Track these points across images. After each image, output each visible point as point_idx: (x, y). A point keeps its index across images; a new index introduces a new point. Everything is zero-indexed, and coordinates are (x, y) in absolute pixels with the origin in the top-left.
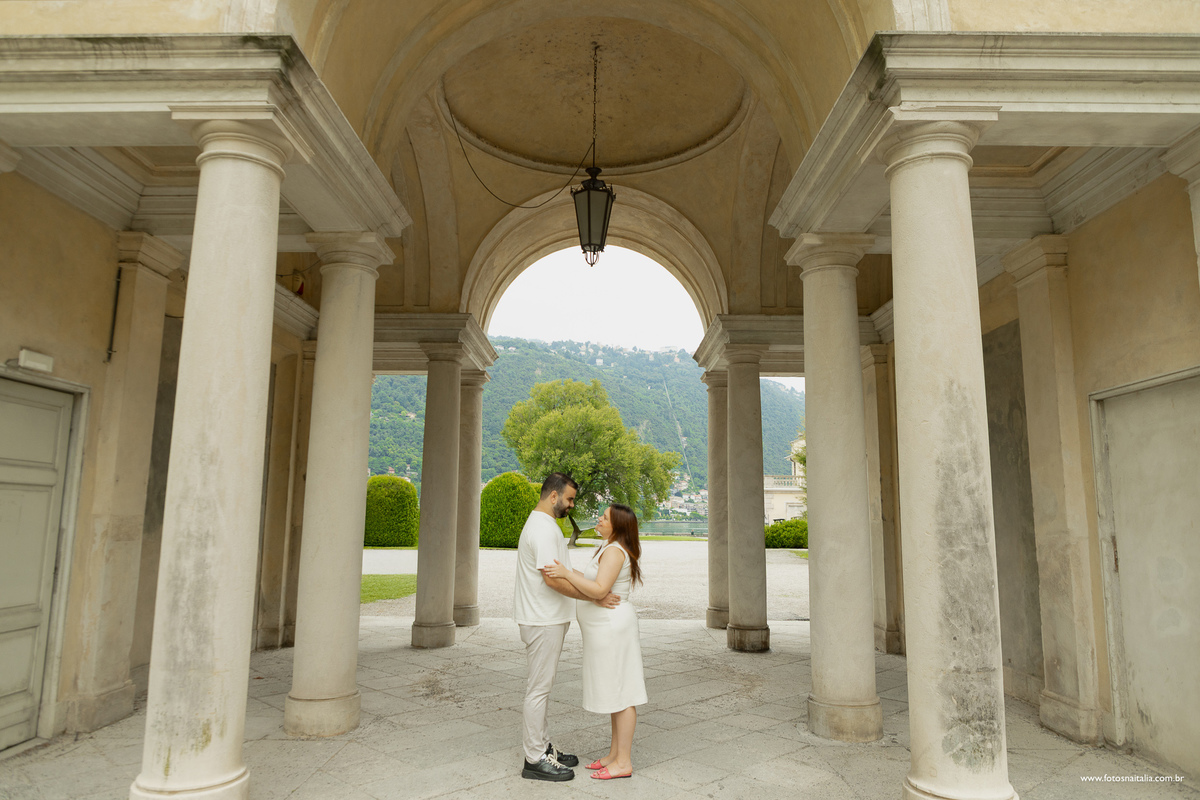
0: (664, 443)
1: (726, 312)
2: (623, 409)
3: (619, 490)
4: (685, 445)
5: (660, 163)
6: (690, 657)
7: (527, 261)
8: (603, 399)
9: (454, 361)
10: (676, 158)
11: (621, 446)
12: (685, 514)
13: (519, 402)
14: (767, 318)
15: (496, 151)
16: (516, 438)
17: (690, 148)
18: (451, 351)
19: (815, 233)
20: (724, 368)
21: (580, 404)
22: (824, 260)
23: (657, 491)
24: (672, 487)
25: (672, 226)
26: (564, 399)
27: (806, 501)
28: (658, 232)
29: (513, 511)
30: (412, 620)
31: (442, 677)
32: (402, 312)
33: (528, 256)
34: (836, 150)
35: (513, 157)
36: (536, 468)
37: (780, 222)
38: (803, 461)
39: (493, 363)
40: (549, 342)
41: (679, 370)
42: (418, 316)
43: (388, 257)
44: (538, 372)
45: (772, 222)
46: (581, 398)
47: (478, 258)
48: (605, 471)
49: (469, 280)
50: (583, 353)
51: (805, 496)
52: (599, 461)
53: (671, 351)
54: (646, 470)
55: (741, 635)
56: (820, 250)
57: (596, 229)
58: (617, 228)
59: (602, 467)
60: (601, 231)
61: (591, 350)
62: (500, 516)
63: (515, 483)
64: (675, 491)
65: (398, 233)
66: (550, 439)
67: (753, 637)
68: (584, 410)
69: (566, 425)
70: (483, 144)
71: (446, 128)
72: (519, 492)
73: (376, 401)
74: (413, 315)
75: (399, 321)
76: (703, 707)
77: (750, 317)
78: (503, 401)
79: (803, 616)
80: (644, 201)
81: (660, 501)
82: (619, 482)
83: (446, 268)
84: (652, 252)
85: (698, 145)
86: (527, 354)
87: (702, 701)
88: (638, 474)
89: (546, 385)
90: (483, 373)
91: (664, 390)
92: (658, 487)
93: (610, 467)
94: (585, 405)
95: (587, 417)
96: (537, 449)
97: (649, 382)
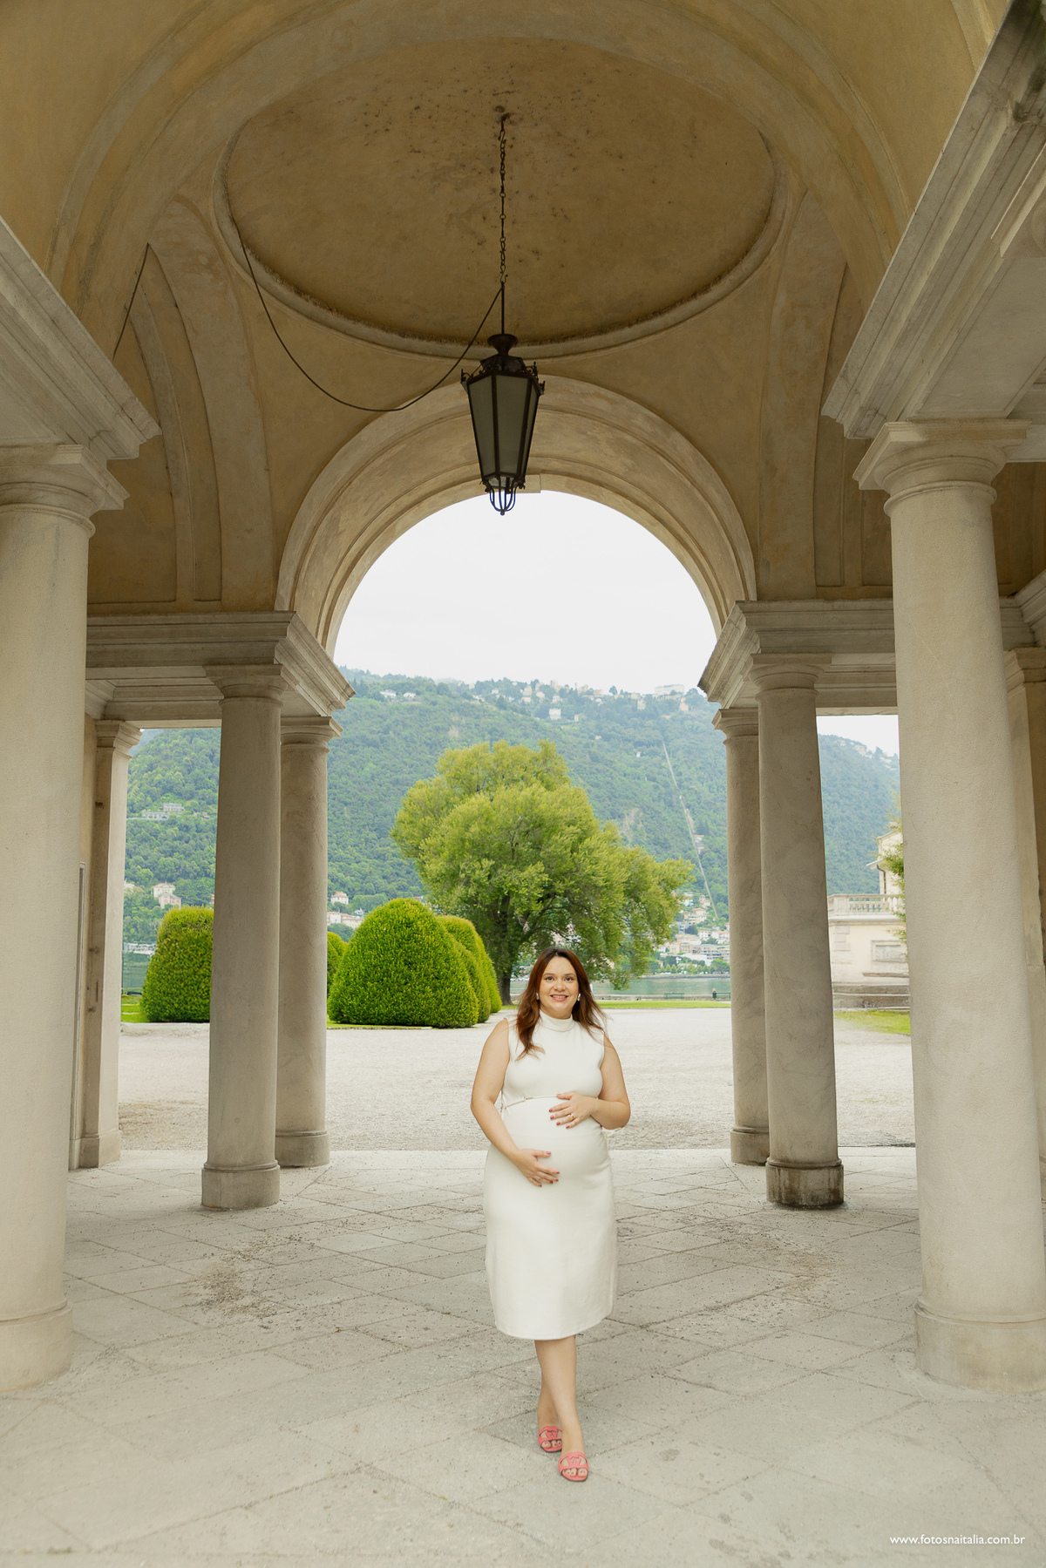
0: (665, 845)
1: (753, 596)
2: (595, 790)
3: (588, 924)
4: (701, 848)
5: (627, 332)
6: (700, 1221)
7: (400, 523)
8: (560, 774)
9: (266, 697)
10: (658, 322)
11: (591, 851)
12: (702, 963)
13: (420, 782)
14: (828, 605)
15: (332, 317)
16: (415, 842)
17: (682, 301)
18: (262, 680)
19: (911, 420)
20: (753, 702)
21: (522, 783)
22: (930, 474)
23: (653, 926)
24: (679, 918)
25: (653, 447)
26: (493, 775)
27: (905, 935)
28: (629, 462)
29: (409, 964)
30: (200, 1158)
31: (244, 1266)
32: (174, 613)
33: (402, 512)
34: (950, 242)
35: (363, 329)
36: (449, 890)
37: (843, 409)
38: (899, 868)
39: (344, 702)
40: (471, 682)
41: (687, 723)
42: (201, 618)
43: (113, 497)
44: (453, 732)
45: (827, 411)
46: (522, 773)
47: (307, 515)
48: (566, 894)
49: (292, 553)
50: (527, 700)
51: (902, 928)
52: (554, 877)
53: (673, 693)
54: (634, 891)
55: (791, 1179)
56: (922, 453)
57: (509, 445)
58: (558, 458)
59: (559, 887)
60: (517, 449)
61: (541, 695)
62: (387, 973)
63: (411, 916)
64: (685, 926)
65: (132, 450)
66: (473, 842)
67: (814, 1182)
68: (527, 792)
69: (498, 818)
70: (309, 306)
71: (238, 274)
72: (418, 931)
73: (187, 787)
74: (192, 618)
75: (167, 629)
76: (718, 1322)
77: (796, 605)
78: (397, 782)
79: (903, 1138)
80: (602, 405)
81: (659, 942)
82: (589, 911)
83: (249, 531)
84: (621, 499)
85: (694, 295)
86: (434, 703)
87: (716, 1309)
88: (620, 898)
89: (463, 753)
90: (326, 721)
91: (664, 758)
92: (655, 919)
93: (572, 886)
94: (529, 784)
95: (533, 803)
96: (451, 859)
97: (639, 744)
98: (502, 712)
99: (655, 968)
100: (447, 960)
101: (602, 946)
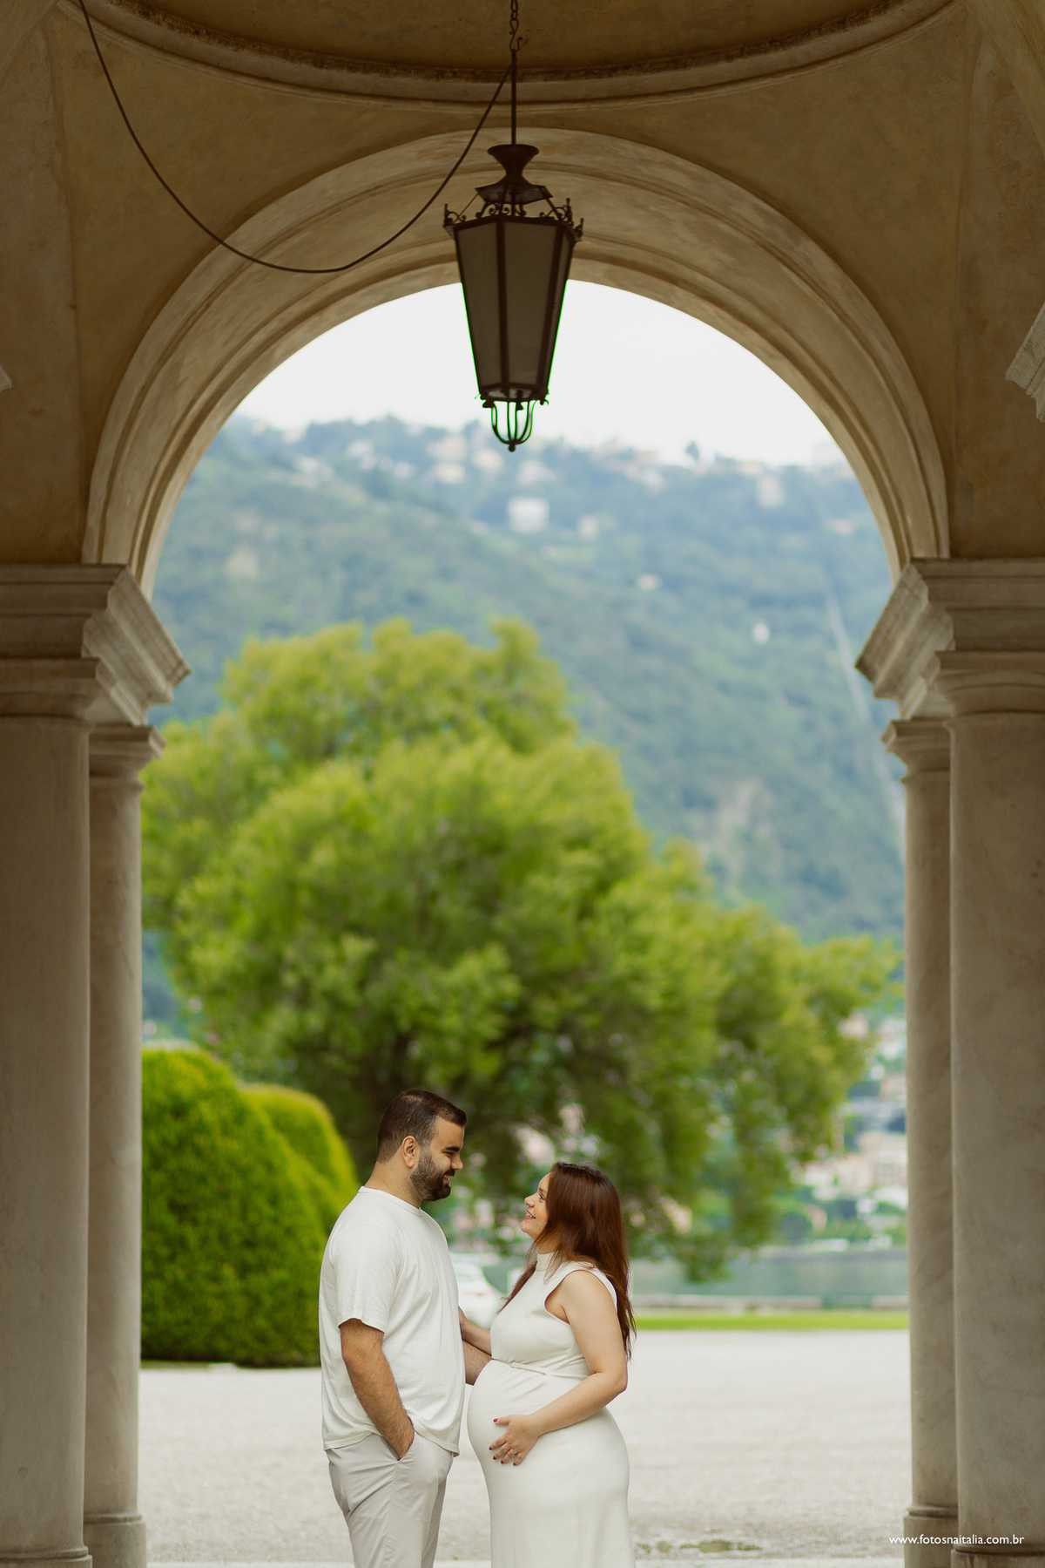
0: (831, 887)
2: (639, 734)
3: (620, 1108)
7: (283, 344)
8: (545, 710)
9: (69, 714)
11: (628, 916)
18: (61, 685)
21: (448, 735)
23: (791, 1113)
26: (372, 709)
36: (257, 1020)
39: (169, 692)
44: (243, 565)
46: (449, 704)
48: (564, 1027)
52: (534, 982)
54: (741, 1021)
59: (545, 1010)
63: (184, 1089)
66: (317, 889)
68: (461, 761)
69: (383, 829)
72: (202, 1128)
81: (805, 1157)
82: (624, 1074)
88: (707, 1043)
90: (142, 735)
91: (831, 642)
92: (796, 1095)
93: (582, 1010)
94: (467, 737)
95: (475, 791)
96: (261, 935)
97: (762, 602)
98: (381, 509)
99: (798, 1229)
100: (274, 1201)
101: (655, 1166)
